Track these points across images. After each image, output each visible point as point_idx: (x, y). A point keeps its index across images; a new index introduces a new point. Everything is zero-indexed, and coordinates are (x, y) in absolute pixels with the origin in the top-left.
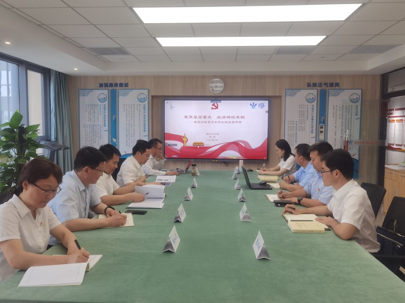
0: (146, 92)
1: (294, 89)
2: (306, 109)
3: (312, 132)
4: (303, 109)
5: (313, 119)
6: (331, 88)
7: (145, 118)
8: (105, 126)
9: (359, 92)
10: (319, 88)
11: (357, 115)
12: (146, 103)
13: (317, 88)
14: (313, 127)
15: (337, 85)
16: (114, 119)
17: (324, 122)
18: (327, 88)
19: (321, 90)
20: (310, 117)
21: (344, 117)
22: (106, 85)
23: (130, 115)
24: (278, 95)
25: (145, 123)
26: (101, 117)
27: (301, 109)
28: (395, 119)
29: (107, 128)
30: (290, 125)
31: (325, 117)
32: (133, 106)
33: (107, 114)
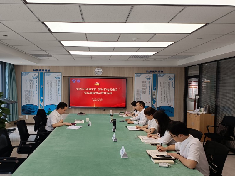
0: (60, 74)
1: (140, 74)
2: (146, 83)
3: (149, 94)
4: (144, 83)
5: (149, 88)
6: (159, 73)
7: (59, 87)
8: (36, 91)
9: (174, 75)
10: (153, 73)
11: (172, 86)
12: (60, 79)
13: (152, 73)
14: (149, 92)
15: (162, 72)
16: (42, 87)
17: (155, 89)
18: (157, 73)
19: (154, 74)
20: (148, 87)
21: (166, 87)
22: (37, 70)
23: (51, 85)
24: (131, 76)
25: (59, 90)
26: (34, 86)
27: (143, 83)
28: (193, 86)
29: (37, 92)
30: (137, 91)
31: (156, 87)
32: (52, 81)
33: (38, 85)
